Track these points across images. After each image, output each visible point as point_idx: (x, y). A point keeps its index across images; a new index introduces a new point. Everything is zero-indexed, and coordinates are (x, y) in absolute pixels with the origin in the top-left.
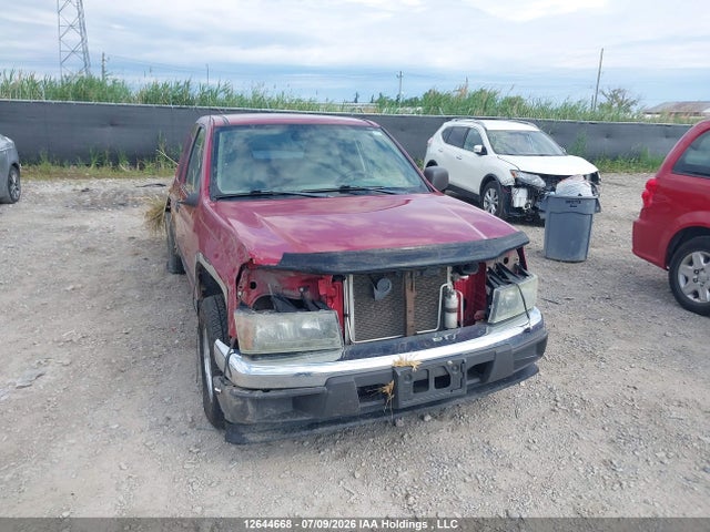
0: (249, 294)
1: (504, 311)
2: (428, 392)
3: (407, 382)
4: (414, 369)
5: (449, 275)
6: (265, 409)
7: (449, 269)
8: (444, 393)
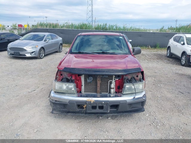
0: (60, 77)
1: (127, 91)
2: (96, 110)
3: (90, 106)
4: (92, 102)
5: (114, 78)
6: (57, 106)
7: (114, 76)
8: (101, 111)
